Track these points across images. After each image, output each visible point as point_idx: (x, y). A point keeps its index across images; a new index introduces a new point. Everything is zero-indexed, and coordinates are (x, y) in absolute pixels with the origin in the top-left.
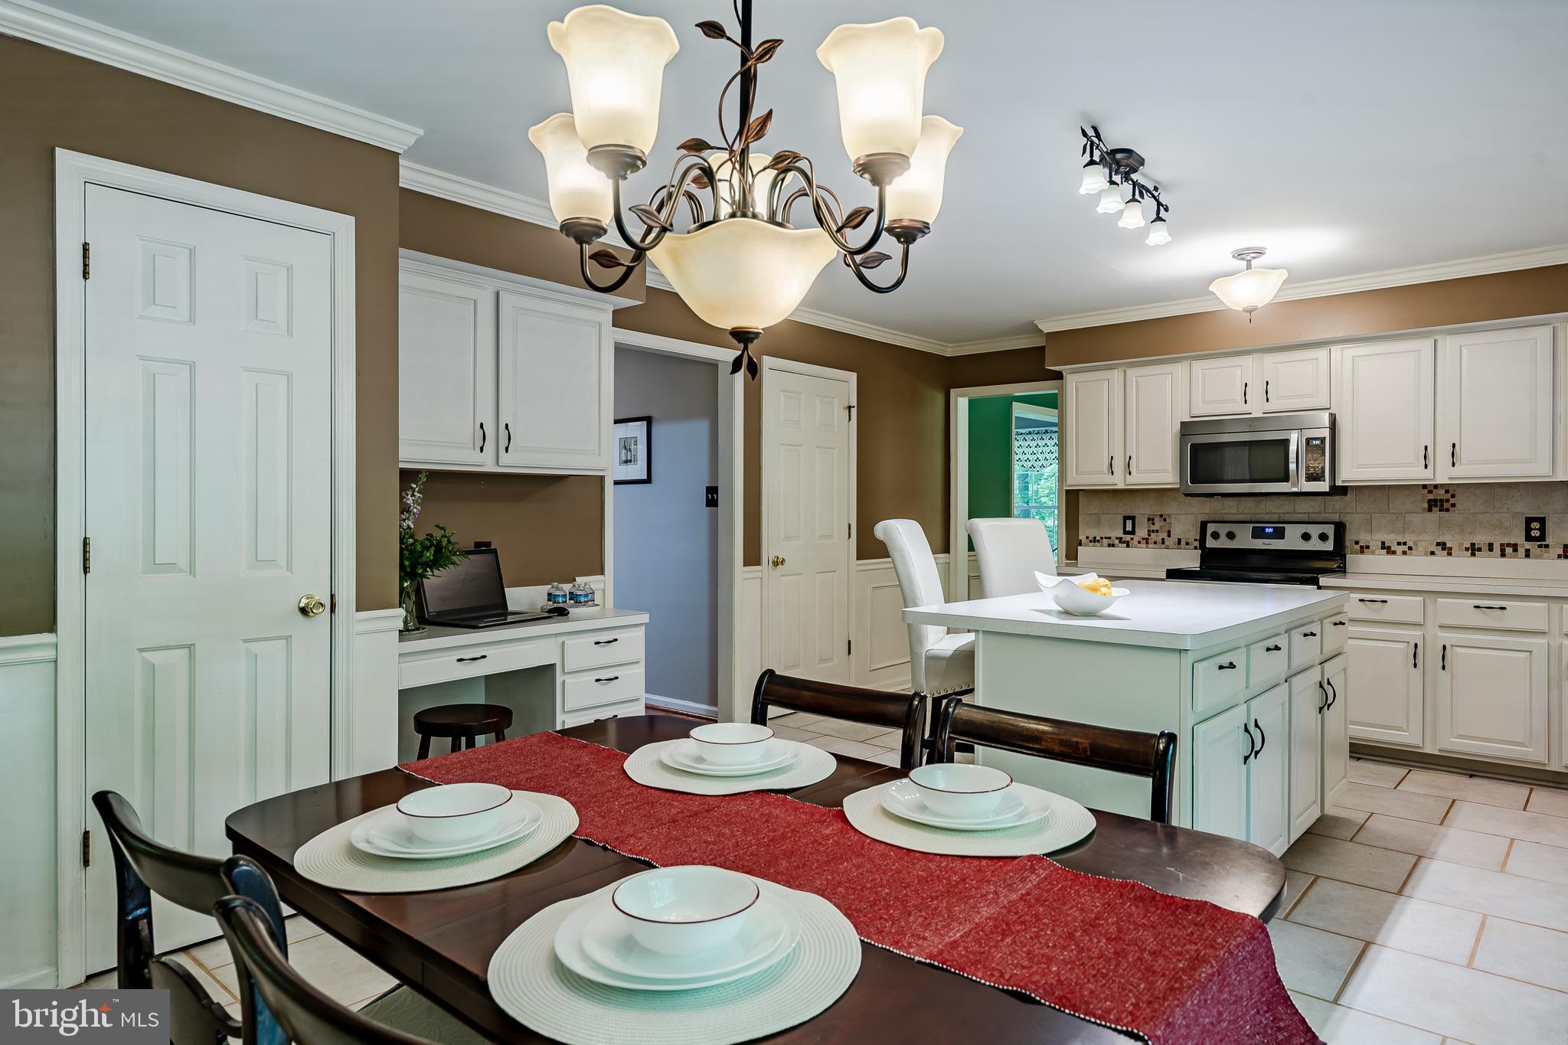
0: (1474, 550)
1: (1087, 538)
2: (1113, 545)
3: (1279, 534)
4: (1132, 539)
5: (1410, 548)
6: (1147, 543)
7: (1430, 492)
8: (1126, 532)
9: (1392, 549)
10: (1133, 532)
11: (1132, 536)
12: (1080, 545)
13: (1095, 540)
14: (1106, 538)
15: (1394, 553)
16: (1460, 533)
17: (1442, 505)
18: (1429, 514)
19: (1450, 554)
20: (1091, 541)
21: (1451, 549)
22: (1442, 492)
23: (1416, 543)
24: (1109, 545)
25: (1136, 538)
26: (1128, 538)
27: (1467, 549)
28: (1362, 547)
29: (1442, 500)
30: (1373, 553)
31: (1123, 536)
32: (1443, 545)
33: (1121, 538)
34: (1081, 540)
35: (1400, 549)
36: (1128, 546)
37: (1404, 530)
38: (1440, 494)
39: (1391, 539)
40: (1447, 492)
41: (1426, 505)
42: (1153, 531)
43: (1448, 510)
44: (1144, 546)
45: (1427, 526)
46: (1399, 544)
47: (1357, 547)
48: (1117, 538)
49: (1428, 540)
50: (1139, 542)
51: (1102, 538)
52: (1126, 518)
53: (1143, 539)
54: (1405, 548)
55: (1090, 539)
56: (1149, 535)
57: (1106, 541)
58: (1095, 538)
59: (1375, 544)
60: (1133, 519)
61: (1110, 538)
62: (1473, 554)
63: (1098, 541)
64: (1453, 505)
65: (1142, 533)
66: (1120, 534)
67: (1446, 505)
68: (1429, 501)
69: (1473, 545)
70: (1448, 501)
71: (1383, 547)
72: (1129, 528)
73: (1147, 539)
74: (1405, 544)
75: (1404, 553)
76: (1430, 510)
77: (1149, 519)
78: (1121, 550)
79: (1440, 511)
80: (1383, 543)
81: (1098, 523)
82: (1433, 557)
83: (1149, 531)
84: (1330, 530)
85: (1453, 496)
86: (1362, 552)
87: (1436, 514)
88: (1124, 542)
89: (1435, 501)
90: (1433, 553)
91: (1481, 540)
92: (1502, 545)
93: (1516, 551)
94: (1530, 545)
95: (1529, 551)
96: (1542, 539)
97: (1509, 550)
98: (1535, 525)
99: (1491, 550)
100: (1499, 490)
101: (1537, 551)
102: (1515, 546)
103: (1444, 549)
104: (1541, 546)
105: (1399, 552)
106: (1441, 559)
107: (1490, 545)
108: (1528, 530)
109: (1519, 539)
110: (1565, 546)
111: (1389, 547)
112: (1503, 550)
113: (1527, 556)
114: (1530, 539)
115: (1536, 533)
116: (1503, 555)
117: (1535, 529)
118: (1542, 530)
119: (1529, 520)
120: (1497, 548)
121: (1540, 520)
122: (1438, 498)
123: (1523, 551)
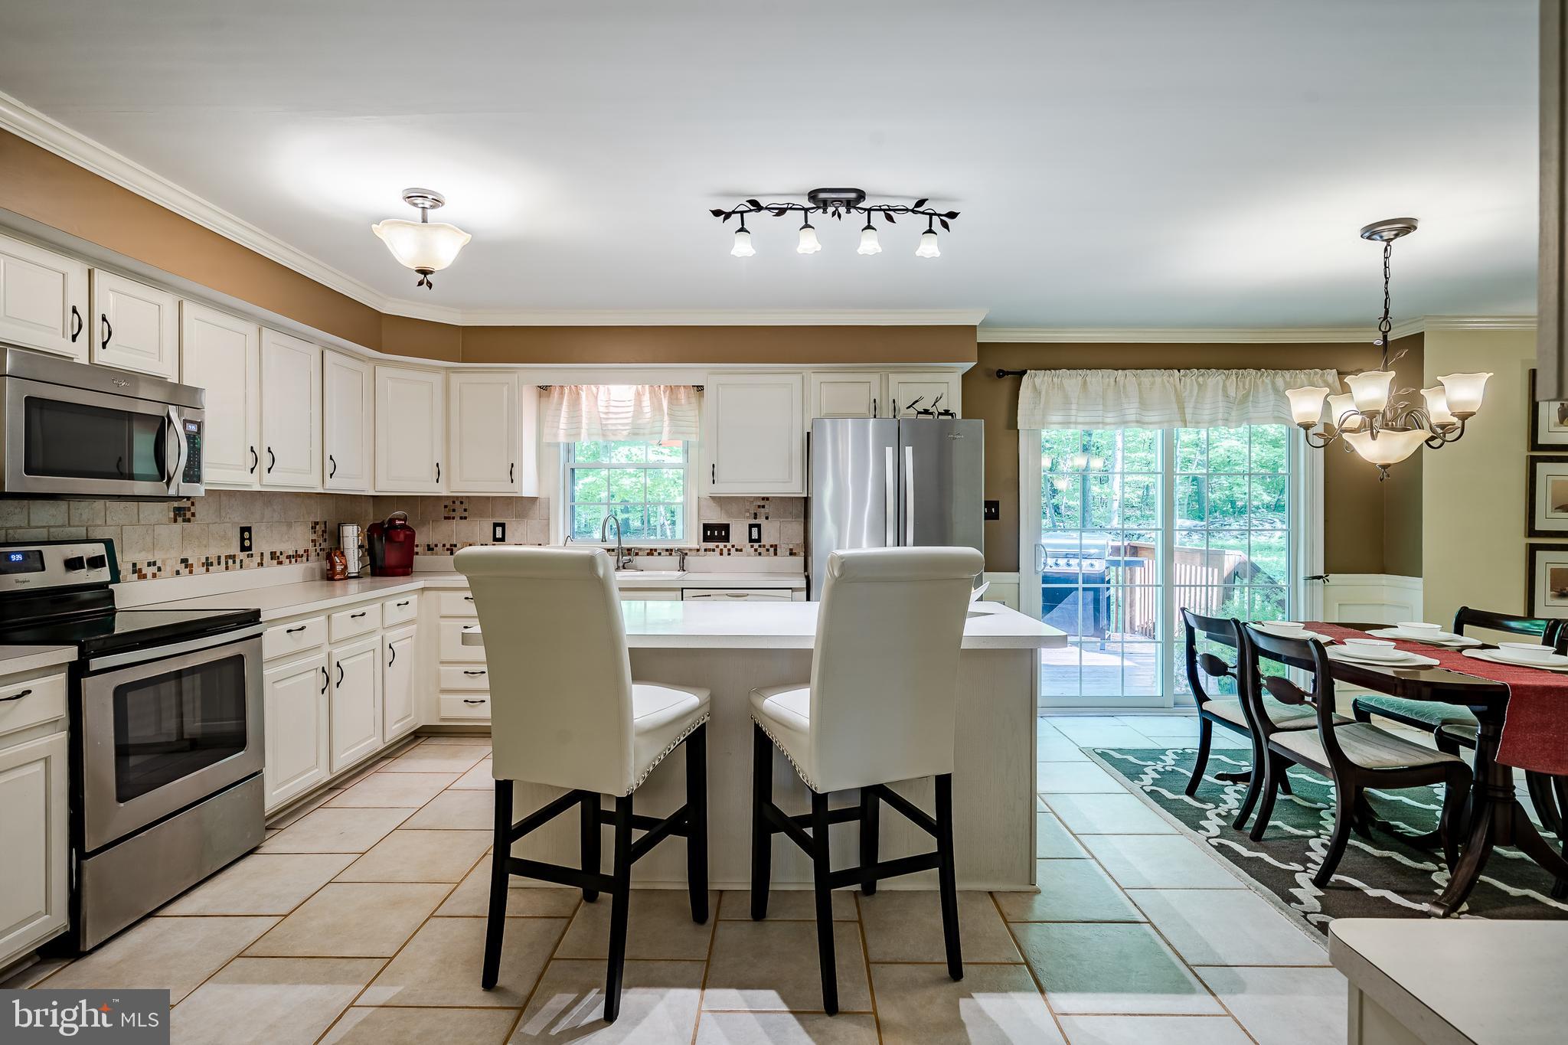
0: (208, 565)
5: (159, 569)
9: (144, 572)
15: (144, 577)
16: (199, 546)
17: (185, 515)
18: (175, 526)
19: (191, 572)
21: (191, 565)
23: (164, 563)
27: (203, 564)
29: (185, 509)
30: (125, 579)
32: (184, 561)
35: (150, 571)
37: (152, 546)
38: (185, 504)
39: (142, 558)
41: (172, 515)
43: (189, 520)
45: (172, 543)
46: (149, 564)
49: (172, 559)
54: (154, 569)
59: (126, 568)
62: (208, 570)
64: (193, 515)
67: (188, 515)
68: (175, 510)
69: (207, 559)
70: (189, 509)
71: (134, 572)
74: (154, 564)
75: (154, 576)
76: (175, 521)
79: (184, 521)
80: (134, 565)
82: (178, 578)
85: (193, 504)
87: (180, 525)
89: (179, 509)
90: (178, 573)
91: (212, 553)
92: (226, 556)
93: (234, 562)
94: (243, 555)
95: (241, 561)
96: (250, 548)
97: (230, 562)
98: (246, 535)
99: (219, 563)
100: (224, 498)
101: (246, 561)
102: (233, 557)
103: (186, 567)
104: (248, 556)
105: (149, 576)
106: (185, 579)
107: (219, 557)
108: (242, 540)
109: (235, 549)
110: (262, 554)
111: (140, 570)
112: (227, 563)
113: (241, 567)
114: (243, 549)
115: (247, 543)
116: (227, 568)
117: (246, 539)
118: (250, 539)
119: (242, 530)
120: (223, 561)
121: (250, 530)
122: (182, 506)
123: (238, 562)
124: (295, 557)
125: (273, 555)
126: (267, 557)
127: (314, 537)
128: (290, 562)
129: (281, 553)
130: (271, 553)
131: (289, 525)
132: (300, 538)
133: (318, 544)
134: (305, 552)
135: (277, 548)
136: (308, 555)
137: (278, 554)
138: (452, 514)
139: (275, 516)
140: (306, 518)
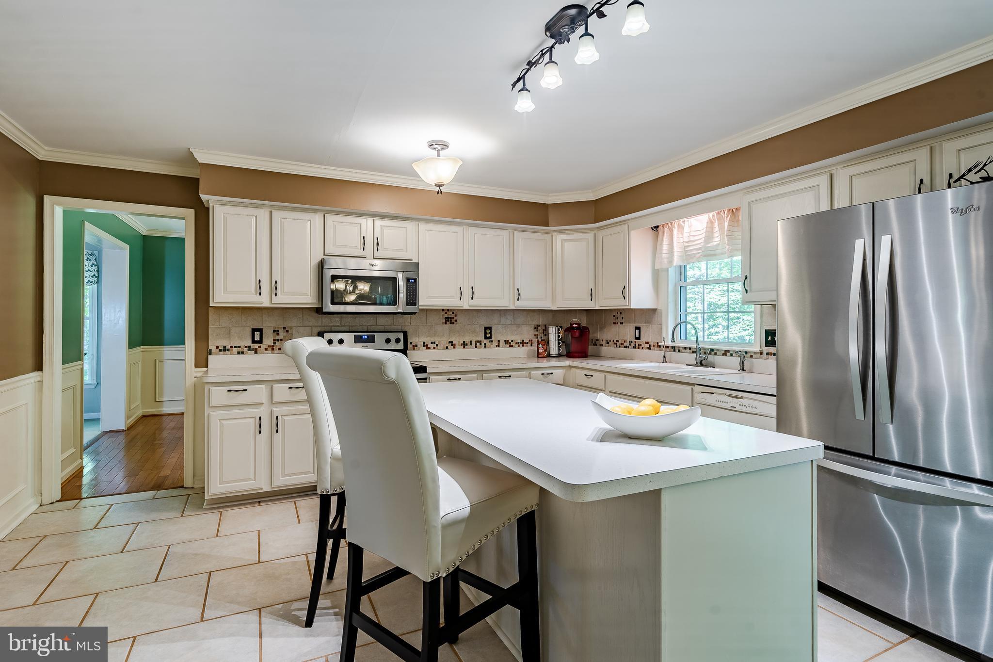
0: (464, 345)
1: (217, 347)
2: (243, 353)
3: (372, 339)
4: (260, 347)
5: (437, 345)
6: (273, 349)
7: (446, 313)
8: (254, 342)
9: (429, 346)
10: (261, 342)
11: (259, 345)
12: (210, 354)
13: (225, 349)
14: (235, 347)
15: (429, 348)
16: (459, 336)
17: (451, 321)
18: (445, 325)
19: (454, 348)
20: (221, 350)
21: (455, 345)
22: (451, 313)
23: (439, 342)
24: (239, 353)
25: (263, 346)
26: (256, 346)
27: (462, 344)
28: (413, 346)
29: (451, 318)
30: (419, 349)
31: (252, 345)
32: (451, 342)
33: (250, 347)
34: (211, 350)
35: (432, 346)
36: (256, 353)
37: (434, 335)
38: (450, 314)
39: (428, 340)
40: (453, 313)
41: (444, 321)
42: (278, 340)
43: (453, 323)
44: (270, 352)
45: (444, 333)
46: (432, 343)
47: (411, 346)
48: (246, 347)
49: (444, 341)
50: (266, 349)
51: (232, 347)
52: (254, 331)
53: (269, 346)
54: (434, 345)
55: (220, 348)
56: (274, 343)
57: (236, 350)
58: (225, 347)
59: (420, 344)
60: (261, 330)
61: (239, 347)
62: (464, 347)
63: (228, 350)
64: (456, 321)
65: (268, 341)
66: (249, 343)
67: (453, 321)
68: (446, 318)
69: (464, 342)
70: (453, 318)
71: (424, 346)
72: (257, 338)
73: (273, 346)
74: (434, 343)
75: (434, 348)
76: (446, 323)
77: (274, 331)
78: (250, 357)
79: (451, 323)
80: (424, 343)
81: (228, 335)
82: (447, 350)
83: (274, 340)
84: (401, 336)
85: (456, 315)
86: (414, 349)
87: (448, 325)
88: (253, 350)
89: (448, 318)
90: (447, 348)
91: (467, 339)
92: (475, 342)
93: (481, 344)
94: (486, 341)
95: (485, 344)
96: (490, 337)
97: (478, 344)
98: (488, 331)
99: (471, 344)
100: (474, 312)
101: (488, 344)
102: (480, 342)
103: (452, 345)
104: (490, 342)
105: (432, 348)
106: (451, 351)
107: (471, 342)
108: (486, 333)
109: (481, 337)
110: (499, 341)
111: (427, 345)
112: (476, 344)
113: (485, 347)
114: (486, 338)
115: (488, 335)
116: (476, 347)
117: (488, 333)
118: (490, 333)
119: (486, 328)
120: (473, 343)
121: (490, 328)
122: (450, 317)
123: (483, 344)
124: (523, 343)
125: (506, 342)
126: (502, 343)
127: (537, 333)
128: (519, 346)
129: (512, 341)
130: (505, 341)
131: (519, 326)
132: (528, 333)
133: (539, 337)
134: (529, 341)
135: (510, 338)
136: (532, 343)
137: (510, 341)
138: (617, 321)
139: (509, 322)
140: (531, 322)
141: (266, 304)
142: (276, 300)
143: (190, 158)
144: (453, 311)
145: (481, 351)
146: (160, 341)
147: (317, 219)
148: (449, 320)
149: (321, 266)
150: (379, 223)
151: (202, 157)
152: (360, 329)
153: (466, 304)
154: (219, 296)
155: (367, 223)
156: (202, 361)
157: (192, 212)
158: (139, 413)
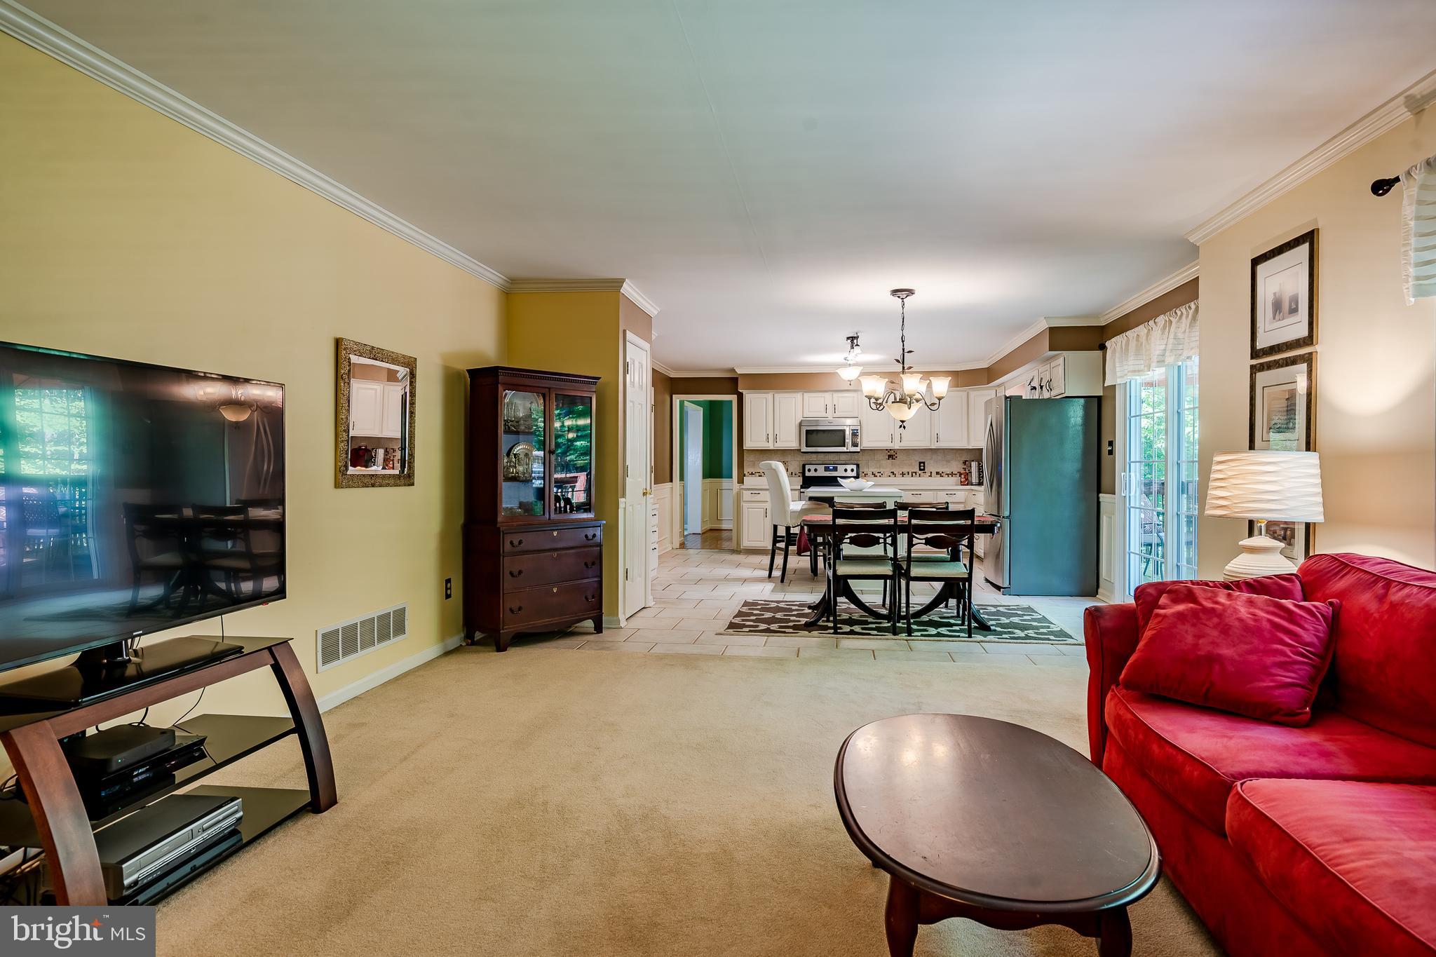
0: (903, 474)
1: (749, 472)
2: (761, 476)
3: (835, 469)
5: (882, 474)
7: (889, 451)
9: (876, 475)
12: (745, 476)
13: (752, 474)
16: (899, 468)
19: (895, 476)
20: (750, 474)
21: (895, 474)
23: (884, 472)
27: (901, 474)
28: (865, 474)
30: (869, 477)
32: (893, 473)
34: (745, 474)
35: (878, 475)
37: (880, 467)
38: (892, 453)
39: (876, 471)
40: (897, 451)
41: (887, 457)
43: (894, 459)
45: (887, 465)
46: (878, 473)
48: (762, 473)
49: (887, 471)
54: (880, 474)
57: (757, 474)
58: (752, 472)
59: (870, 473)
62: (903, 476)
63: (754, 474)
64: (897, 457)
67: (894, 457)
68: (889, 455)
69: (903, 472)
70: (895, 455)
71: (872, 474)
74: (880, 472)
75: (880, 476)
76: (889, 459)
80: (873, 472)
81: (754, 465)
84: (854, 467)
85: (897, 453)
86: (865, 476)
87: (891, 460)
90: (889, 476)
91: (905, 471)
92: (912, 472)
94: (920, 472)
95: (920, 474)
96: (924, 469)
97: (914, 474)
98: (922, 465)
99: (908, 474)
100: (911, 452)
101: (922, 474)
102: (916, 473)
104: (923, 472)
106: (892, 478)
107: (908, 472)
108: (920, 466)
109: (917, 470)
110: (931, 472)
112: (912, 474)
113: (920, 476)
114: (920, 470)
116: (912, 476)
117: (922, 467)
118: (924, 466)
119: (920, 463)
120: (910, 474)
121: (924, 463)
122: (892, 455)
123: (918, 474)
124: (952, 474)
125: (937, 473)
126: (934, 474)
127: (965, 467)
128: (948, 476)
129: (943, 472)
131: (948, 461)
132: (953, 467)
133: (963, 469)
135: (940, 470)
136: (957, 473)
137: (941, 472)
139: (939, 458)
140: (959, 458)
141: (772, 448)
142: (776, 445)
143: (733, 370)
144: (894, 450)
145: (916, 479)
146: (720, 476)
147: (799, 396)
148: (890, 457)
149: (800, 425)
150: (836, 395)
151: (739, 371)
152: (828, 462)
153: (897, 445)
154: (748, 444)
155: (827, 395)
156: (741, 481)
157: (736, 396)
158: (708, 526)
